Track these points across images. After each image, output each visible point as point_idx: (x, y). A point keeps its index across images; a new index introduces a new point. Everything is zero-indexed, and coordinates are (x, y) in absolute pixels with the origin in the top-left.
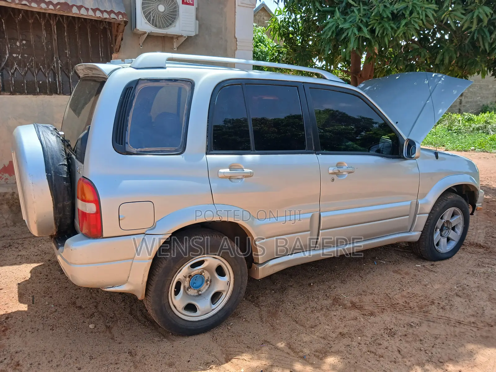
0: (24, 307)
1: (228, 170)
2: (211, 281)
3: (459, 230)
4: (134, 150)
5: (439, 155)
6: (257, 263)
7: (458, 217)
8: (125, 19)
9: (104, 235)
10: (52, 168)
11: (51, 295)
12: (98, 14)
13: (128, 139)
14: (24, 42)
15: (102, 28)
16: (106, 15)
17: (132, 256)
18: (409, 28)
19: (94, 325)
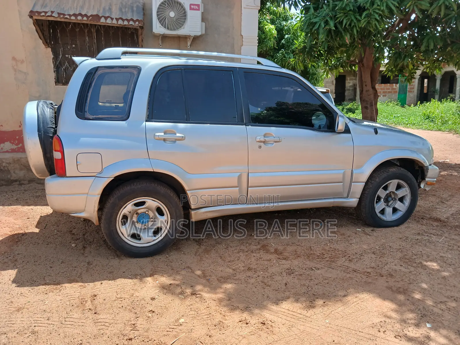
0: (37, 230)
1: (163, 134)
2: (155, 219)
3: (407, 201)
4: (91, 117)
5: (379, 131)
6: (191, 209)
7: (404, 189)
8: (140, 25)
9: (67, 175)
10: (42, 129)
11: (58, 225)
12: (120, 22)
13: (87, 109)
14: (74, 46)
15: (130, 32)
16: (126, 23)
17: (87, 192)
18: (371, 18)
19: (75, 245)
